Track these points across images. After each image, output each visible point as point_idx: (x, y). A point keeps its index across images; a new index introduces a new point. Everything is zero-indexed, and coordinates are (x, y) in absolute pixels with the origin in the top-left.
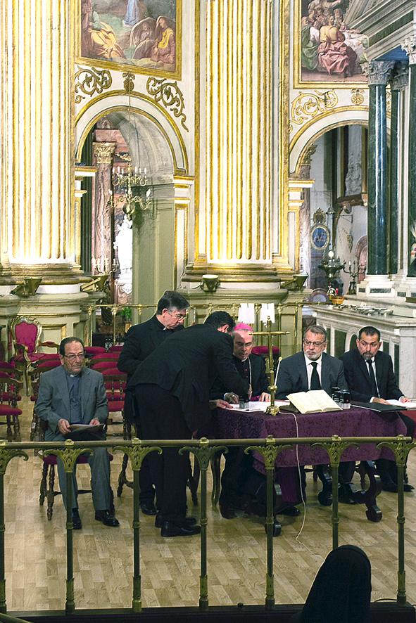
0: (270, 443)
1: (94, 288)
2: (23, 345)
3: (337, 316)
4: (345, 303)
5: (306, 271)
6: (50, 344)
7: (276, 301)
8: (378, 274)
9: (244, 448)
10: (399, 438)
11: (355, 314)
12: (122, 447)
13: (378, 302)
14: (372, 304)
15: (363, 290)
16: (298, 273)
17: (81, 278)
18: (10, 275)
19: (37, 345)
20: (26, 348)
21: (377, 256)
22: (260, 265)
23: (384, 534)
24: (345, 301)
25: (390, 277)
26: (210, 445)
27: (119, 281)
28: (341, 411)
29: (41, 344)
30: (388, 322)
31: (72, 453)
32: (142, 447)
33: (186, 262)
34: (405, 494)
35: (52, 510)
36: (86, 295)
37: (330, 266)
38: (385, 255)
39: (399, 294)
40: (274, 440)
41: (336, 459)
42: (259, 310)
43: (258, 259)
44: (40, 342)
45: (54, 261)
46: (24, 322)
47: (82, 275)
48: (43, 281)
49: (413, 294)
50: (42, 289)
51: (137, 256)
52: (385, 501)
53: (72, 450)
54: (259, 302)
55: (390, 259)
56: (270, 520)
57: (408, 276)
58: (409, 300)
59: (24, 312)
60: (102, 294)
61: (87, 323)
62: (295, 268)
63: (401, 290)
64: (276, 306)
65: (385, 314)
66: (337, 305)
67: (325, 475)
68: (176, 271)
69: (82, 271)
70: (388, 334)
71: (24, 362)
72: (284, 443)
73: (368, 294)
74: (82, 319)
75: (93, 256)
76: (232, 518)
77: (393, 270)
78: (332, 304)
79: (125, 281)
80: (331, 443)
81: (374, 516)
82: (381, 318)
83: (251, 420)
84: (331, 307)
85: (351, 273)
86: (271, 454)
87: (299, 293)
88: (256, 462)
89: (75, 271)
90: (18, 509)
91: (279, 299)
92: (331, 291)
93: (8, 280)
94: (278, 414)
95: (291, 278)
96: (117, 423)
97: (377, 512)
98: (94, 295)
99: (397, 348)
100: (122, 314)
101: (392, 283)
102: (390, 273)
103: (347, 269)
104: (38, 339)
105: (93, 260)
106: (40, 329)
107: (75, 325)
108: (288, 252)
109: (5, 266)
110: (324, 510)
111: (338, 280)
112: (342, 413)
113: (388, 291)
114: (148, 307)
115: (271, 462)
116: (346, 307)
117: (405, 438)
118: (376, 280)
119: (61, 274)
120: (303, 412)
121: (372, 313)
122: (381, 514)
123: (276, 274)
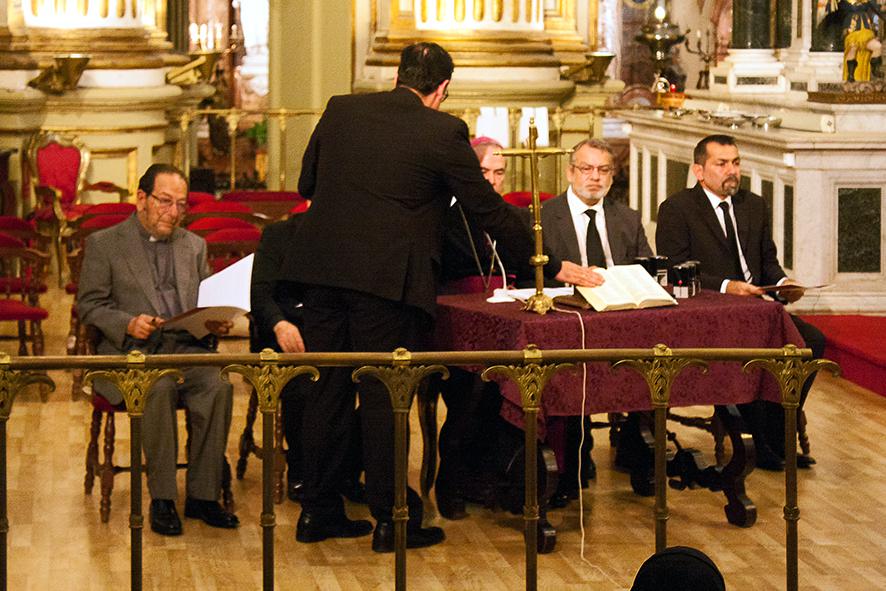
0: (531, 360)
1: (192, 77)
2: (52, 188)
3: (669, 130)
4: (688, 105)
5: (612, 45)
6: (106, 187)
7: (551, 105)
8: (753, 47)
9: (481, 370)
10: (787, 351)
11: (706, 126)
12: (240, 367)
13: (751, 103)
14: (740, 106)
15: (722, 80)
16: (594, 49)
17: (167, 58)
18: (26, 51)
19: (80, 187)
20: (59, 193)
21: (751, 13)
22: (521, 33)
23: (761, 550)
24: (687, 101)
25: (776, 55)
26: (414, 363)
27: (242, 70)
28: (673, 306)
29: (88, 187)
30: (772, 140)
31: (142, 378)
32: (280, 366)
33: (374, 27)
34: (800, 473)
35: (109, 503)
36: (176, 91)
37: (658, 37)
38: (767, 10)
39: (794, 86)
40: (539, 354)
41: (662, 392)
42: (517, 120)
43: (516, 19)
44: (85, 182)
45: (113, 22)
46: (54, 143)
47: (170, 51)
48: (91, 63)
49: (821, 85)
50: (88, 78)
51: (277, 15)
52: (761, 487)
53: (142, 373)
54: (518, 105)
55: (777, 19)
56: (532, 512)
57: (811, 50)
58: (813, 97)
59: (56, 124)
60: (208, 90)
61: (179, 147)
62: (589, 40)
63: (798, 78)
64: (551, 112)
65: (766, 126)
66: (671, 109)
67: (644, 435)
68: (354, 45)
69: (169, 45)
70: (771, 164)
71: (53, 221)
72: (558, 360)
73: (733, 88)
74: (170, 138)
75: (192, 18)
76: (460, 518)
77: (782, 40)
78: (661, 109)
79: (256, 72)
80: (652, 361)
81: (740, 516)
82: (757, 132)
83: (497, 323)
84: (659, 114)
85: (700, 53)
86: (534, 381)
87: (596, 88)
88: (505, 405)
89: (154, 43)
90: (39, 501)
91: (558, 99)
92: (660, 84)
93: (22, 59)
94: (550, 312)
95: (581, 59)
96: (236, 338)
97: (748, 508)
98: (193, 92)
99: (789, 191)
100: (250, 135)
101: (781, 65)
102: (777, 46)
103: (693, 46)
104: (82, 175)
105: (193, 29)
106: (85, 157)
107: (155, 150)
108: (576, 9)
109: (16, 32)
110: (641, 504)
111: (675, 68)
112: (676, 310)
113: (772, 81)
114: (299, 114)
115: (533, 398)
116: (688, 112)
117: (799, 351)
118: (749, 61)
119: (127, 48)
120: (599, 308)
121: (739, 124)
122: (754, 513)
123: (550, 52)
